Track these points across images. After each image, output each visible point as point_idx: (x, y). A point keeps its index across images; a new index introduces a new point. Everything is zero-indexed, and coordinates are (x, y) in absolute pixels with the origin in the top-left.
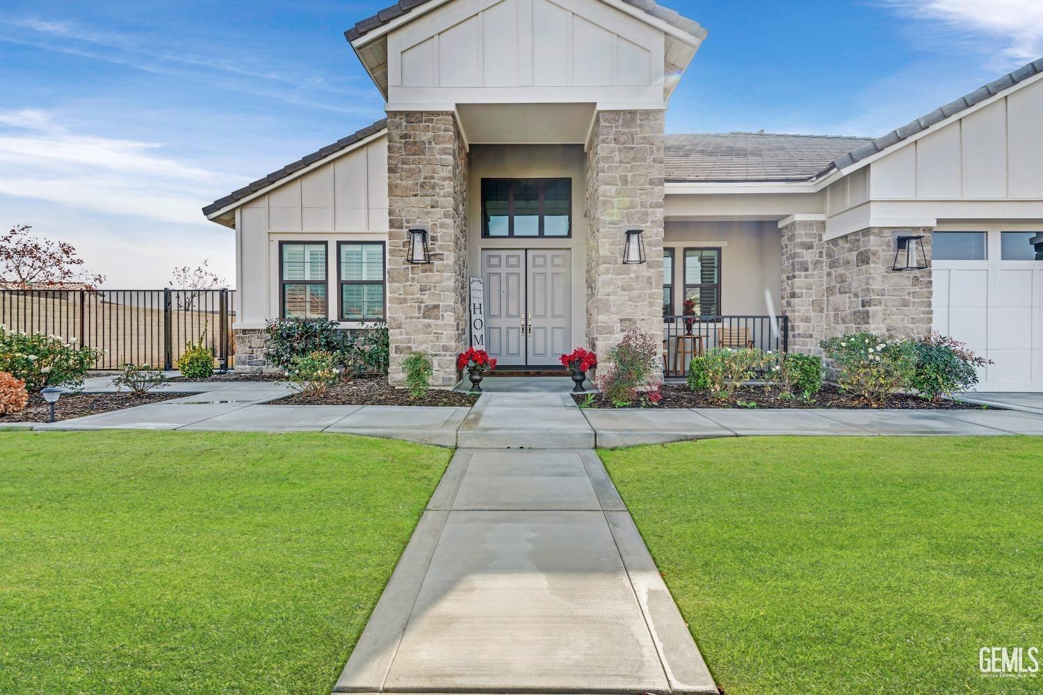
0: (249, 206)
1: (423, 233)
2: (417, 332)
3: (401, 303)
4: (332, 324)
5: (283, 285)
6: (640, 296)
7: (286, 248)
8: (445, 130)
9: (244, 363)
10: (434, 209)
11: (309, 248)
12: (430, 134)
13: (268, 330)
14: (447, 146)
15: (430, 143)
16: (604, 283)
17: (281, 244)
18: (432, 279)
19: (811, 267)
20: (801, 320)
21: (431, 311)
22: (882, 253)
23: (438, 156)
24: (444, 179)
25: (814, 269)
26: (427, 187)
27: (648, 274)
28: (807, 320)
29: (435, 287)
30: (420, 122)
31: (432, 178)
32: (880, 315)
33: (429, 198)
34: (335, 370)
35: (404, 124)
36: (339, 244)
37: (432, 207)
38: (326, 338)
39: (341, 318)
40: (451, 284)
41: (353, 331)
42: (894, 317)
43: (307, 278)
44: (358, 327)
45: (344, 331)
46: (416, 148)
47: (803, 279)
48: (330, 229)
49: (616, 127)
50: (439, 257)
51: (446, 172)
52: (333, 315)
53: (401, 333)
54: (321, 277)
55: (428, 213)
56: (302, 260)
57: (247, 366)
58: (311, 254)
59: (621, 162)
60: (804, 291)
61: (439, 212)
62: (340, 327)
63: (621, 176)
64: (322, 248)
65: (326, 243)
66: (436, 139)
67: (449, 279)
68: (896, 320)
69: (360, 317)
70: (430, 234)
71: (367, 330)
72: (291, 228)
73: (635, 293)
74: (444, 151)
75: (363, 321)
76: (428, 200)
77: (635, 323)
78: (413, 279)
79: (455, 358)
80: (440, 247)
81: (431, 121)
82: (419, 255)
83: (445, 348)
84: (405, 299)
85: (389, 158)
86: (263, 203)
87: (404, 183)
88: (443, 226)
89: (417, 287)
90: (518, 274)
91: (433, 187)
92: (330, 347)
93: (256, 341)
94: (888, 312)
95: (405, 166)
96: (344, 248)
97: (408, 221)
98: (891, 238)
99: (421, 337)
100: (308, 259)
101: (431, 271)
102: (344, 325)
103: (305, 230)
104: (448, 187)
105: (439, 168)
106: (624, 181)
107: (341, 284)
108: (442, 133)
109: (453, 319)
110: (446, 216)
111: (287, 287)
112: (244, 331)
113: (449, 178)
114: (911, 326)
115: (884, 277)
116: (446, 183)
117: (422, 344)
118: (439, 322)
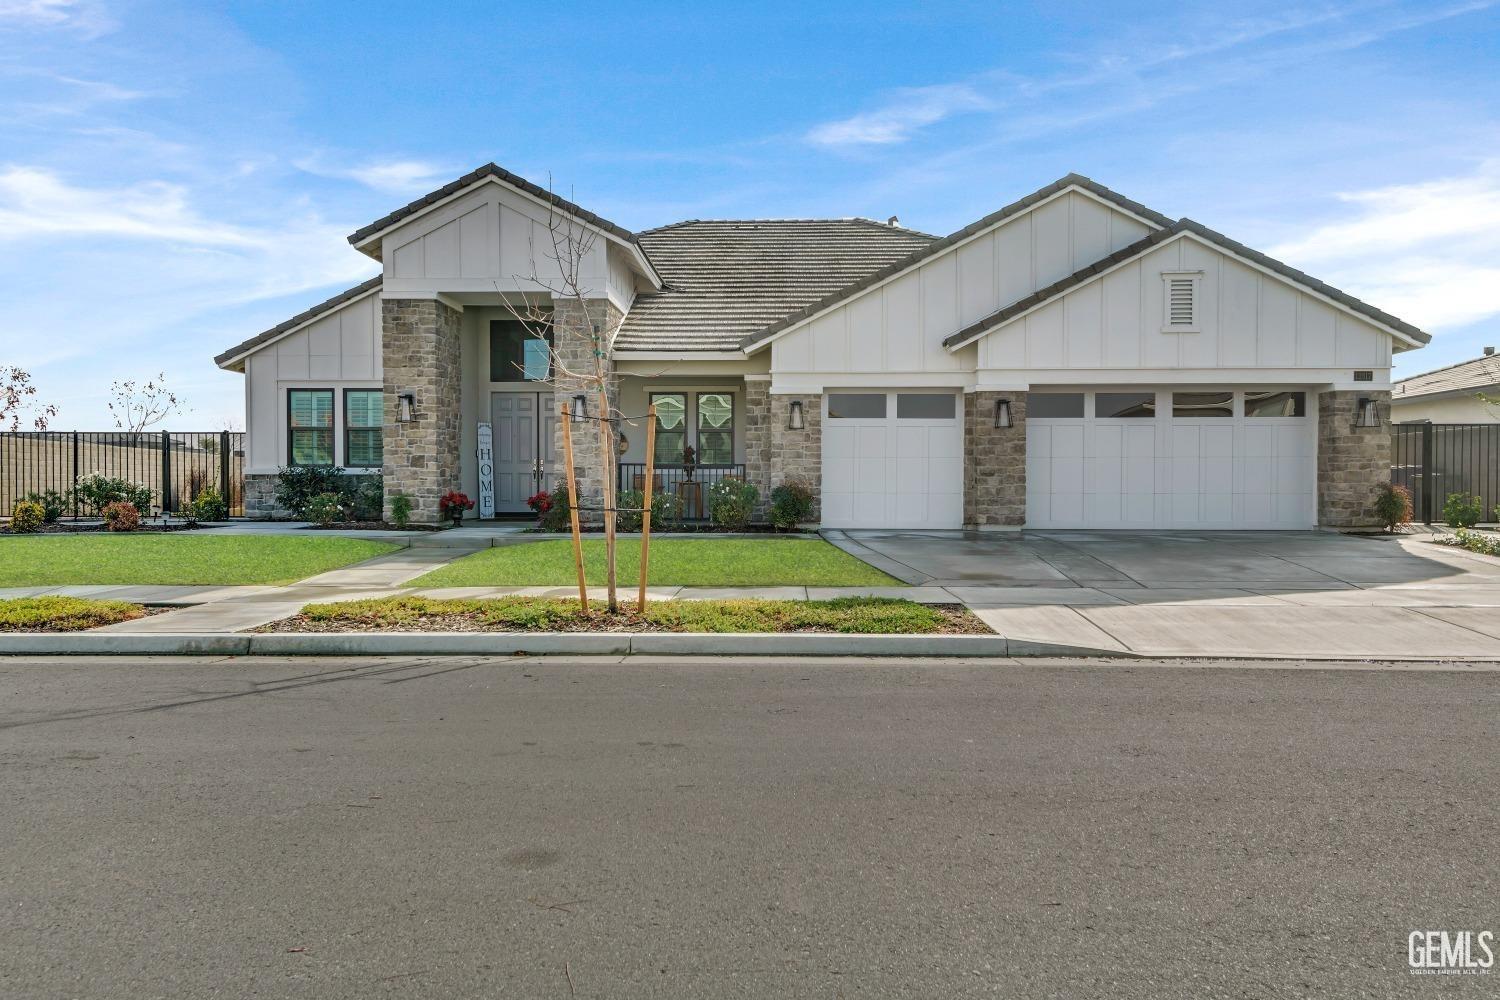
0: (260, 354)
1: (410, 398)
2: (407, 478)
3: (393, 454)
4: (338, 470)
5: (291, 431)
6: (588, 448)
7: (294, 395)
8: (430, 314)
9: (254, 508)
10: (420, 378)
11: (316, 395)
12: (417, 317)
13: (280, 476)
14: (430, 326)
15: (417, 324)
16: (558, 437)
17: (290, 391)
18: (419, 435)
19: (760, 420)
20: (752, 469)
21: (417, 461)
22: (781, 415)
23: (424, 335)
24: (428, 353)
25: (762, 424)
26: (414, 360)
27: (594, 431)
28: (757, 468)
29: (421, 441)
30: (409, 306)
31: (418, 352)
32: (779, 465)
33: (416, 369)
34: (339, 507)
35: (396, 309)
36: (346, 391)
37: (419, 376)
38: (333, 483)
39: (347, 463)
40: (434, 438)
41: (358, 477)
42: (791, 467)
43: (315, 424)
44: (362, 473)
45: (350, 477)
46: (406, 328)
47: (753, 432)
48: (336, 377)
49: (568, 312)
50: (424, 416)
51: (429, 347)
52: (339, 462)
53: (393, 479)
54: (326, 423)
55: (415, 380)
56: (309, 406)
57: (257, 511)
58: (318, 401)
59: (571, 340)
60: (754, 442)
61: (424, 380)
62: (345, 473)
63: (572, 351)
64: (329, 394)
65: (332, 390)
66: (422, 321)
67: (432, 434)
68: (792, 469)
69: (366, 463)
70: (417, 397)
71: (371, 476)
72: (298, 377)
73: (584, 447)
74: (428, 331)
75: (367, 467)
76: (415, 370)
77: (584, 471)
78: (403, 435)
79: (438, 500)
80: (425, 409)
81: (418, 306)
82: (406, 416)
83: (429, 491)
84: (396, 451)
85: (384, 336)
86: (272, 352)
87: (396, 356)
88: (427, 391)
89: (405, 441)
90: (530, 418)
91: (419, 360)
92: (335, 490)
93: (265, 486)
94: (785, 463)
95: (397, 343)
96: (351, 395)
97: (399, 388)
98: (786, 402)
99: (410, 482)
100: (314, 406)
101: (417, 428)
102: (350, 471)
103: (314, 377)
104: (431, 359)
105: (424, 344)
106: (575, 356)
107: (347, 431)
108: (426, 316)
109: (435, 467)
110: (430, 383)
111: (295, 434)
112: (254, 477)
113: (433, 353)
114: (804, 474)
115: (783, 434)
116: (430, 356)
117: (410, 487)
118: (424, 470)
